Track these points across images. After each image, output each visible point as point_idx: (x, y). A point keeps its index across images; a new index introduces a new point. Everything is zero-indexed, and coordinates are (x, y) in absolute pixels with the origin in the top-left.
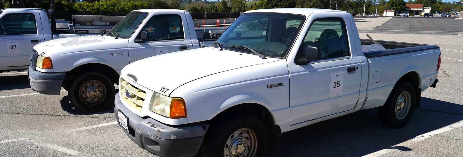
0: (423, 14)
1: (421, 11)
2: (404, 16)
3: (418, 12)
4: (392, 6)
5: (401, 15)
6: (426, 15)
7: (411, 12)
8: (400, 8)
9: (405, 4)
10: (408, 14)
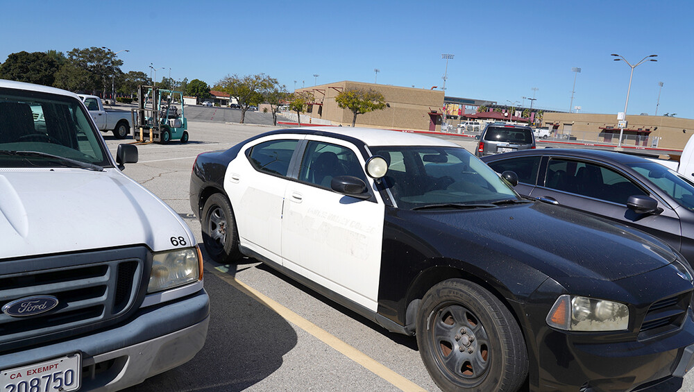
0: (230, 104)
1: (228, 101)
2: (207, 105)
3: (224, 102)
4: (193, 91)
5: (204, 103)
6: (233, 106)
7: (217, 101)
8: (203, 95)
9: (208, 90)
10: (213, 104)
